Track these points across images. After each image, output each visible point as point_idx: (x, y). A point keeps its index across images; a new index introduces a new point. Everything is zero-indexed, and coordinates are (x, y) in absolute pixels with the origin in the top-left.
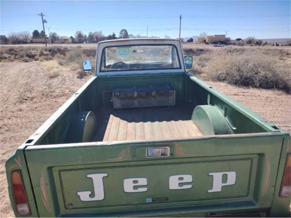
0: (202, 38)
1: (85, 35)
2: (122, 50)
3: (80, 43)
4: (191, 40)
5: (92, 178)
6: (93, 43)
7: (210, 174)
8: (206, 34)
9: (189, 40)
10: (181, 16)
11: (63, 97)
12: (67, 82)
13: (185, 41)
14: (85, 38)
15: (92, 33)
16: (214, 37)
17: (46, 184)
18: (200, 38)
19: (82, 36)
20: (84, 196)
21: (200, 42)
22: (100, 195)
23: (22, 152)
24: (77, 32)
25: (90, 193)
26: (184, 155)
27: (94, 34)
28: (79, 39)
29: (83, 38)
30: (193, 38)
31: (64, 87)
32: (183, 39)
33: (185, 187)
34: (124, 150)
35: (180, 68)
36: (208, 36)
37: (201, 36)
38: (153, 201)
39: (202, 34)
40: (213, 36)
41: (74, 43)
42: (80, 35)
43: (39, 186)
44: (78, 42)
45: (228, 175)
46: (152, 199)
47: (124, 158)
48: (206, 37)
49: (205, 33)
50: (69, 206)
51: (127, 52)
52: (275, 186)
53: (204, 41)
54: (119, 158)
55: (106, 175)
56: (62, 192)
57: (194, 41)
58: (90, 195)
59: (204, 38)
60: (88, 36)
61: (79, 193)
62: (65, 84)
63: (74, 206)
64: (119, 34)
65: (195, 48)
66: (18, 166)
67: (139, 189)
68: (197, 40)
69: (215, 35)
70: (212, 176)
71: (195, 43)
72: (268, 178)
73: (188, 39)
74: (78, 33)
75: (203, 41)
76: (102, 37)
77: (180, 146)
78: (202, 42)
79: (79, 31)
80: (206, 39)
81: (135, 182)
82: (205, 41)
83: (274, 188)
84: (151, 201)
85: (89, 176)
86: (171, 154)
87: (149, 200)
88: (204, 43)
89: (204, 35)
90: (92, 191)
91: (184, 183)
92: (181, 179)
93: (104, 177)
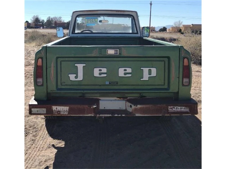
0: (177, 27)
1: (43, 20)
2: (90, 21)
3: (35, 28)
4: (164, 30)
5: (77, 66)
6: (51, 29)
7: (142, 68)
8: (182, 23)
9: (162, 29)
10: (151, 2)
11: (29, 66)
12: (32, 54)
13: (157, 30)
14: (43, 23)
15: (51, 18)
16: (192, 26)
17: (54, 67)
18: (174, 27)
19: (39, 21)
20: (72, 77)
21: (175, 32)
22: (80, 77)
23: (45, 48)
24: (34, 16)
25: (75, 75)
26: (126, 54)
27: (53, 19)
28: (35, 24)
29: (40, 22)
30: (166, 27)
31: (30, 58)
32: (154, 28)
33: (128, 75)
34: (95, 50)
35: (137, 33)
36: (183, 25)
37: (175, 24)
38: (110, 83)
39: (177, 22)
40: (190, 25)
41: (30, 28)
42: (37, 20)
43: (50, 67)
44: (34, 26)
45: (152, 70)
46: (109, 82)
47: (95, 55)
48: (181, 26)
49: (180, 22)
50: (63, 83)
51: (94, 22)
52: (179, 78)
54: (93, 54)
55: (85, 65)
56: (61, 74)
57: (167, 30)
58: (75, 77)
59: (179, 27)
60: (45, 21)
61: (69, 75)
62: (30, 57)
63: (66, 84)
64: (81, 20)
65: (168, 37)
66: (42, 55)
67: (102, 75)
68: (171, 30)
69: (192, 24)
70: (143, 70)
71: (168, 33)
72: (174, 72)
73: (160, 28)
74: (35, 18)
75: (178, 30)
76: (61, 22)
77: (124, 50)
78: (177, 32)
79: (36, 15)
80: (181, 28)
81: (100, 70)
82: (180, 31)
83: (178, 78)
84: (108, 84)
85: (76, 65)
86: (120, 54)
87: (107, 83)
88: (179, 33)
89: (179, 24)
90: (77, 74)
91: (127, 73)
92: (125, 70)
93: (84, 66)
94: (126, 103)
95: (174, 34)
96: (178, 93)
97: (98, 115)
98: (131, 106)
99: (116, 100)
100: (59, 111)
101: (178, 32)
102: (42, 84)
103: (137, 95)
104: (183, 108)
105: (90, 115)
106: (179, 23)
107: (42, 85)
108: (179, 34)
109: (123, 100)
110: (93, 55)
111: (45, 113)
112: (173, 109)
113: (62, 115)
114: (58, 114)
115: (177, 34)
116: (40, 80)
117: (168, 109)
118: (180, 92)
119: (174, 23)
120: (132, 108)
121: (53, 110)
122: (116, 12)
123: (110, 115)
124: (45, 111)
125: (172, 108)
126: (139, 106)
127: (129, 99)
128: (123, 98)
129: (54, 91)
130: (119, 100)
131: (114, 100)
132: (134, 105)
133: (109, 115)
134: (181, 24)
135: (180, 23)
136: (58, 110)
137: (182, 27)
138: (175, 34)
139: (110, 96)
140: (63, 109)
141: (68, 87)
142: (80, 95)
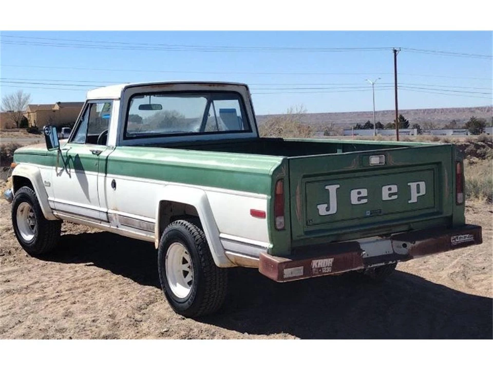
5: (328, 190)
8: (27, 98)
16: (57, 108)
17: (301, 194)
18: (5, 114)
22: (333, 210)
23: (288, 161)
25: (326, 205)
26: (394, 163)
33: (393, 197)
34: (355, 159)
35: (250, 131)
36: (31, 107)
37: (8, 103)
38: (371, 214)
39: (12, 98)
40: (54, 106)
43: (294, 195)
45: (420, 185)
46: (371, 211)
47: (355, 167)
48: (25, 109)
49: (23, 97)
50: (310, 222)
53: (20, 122)
54: (352, 166)
55: (338, 186)
56: (306, 206)
58: (327, 208)
59: (19, 112)
61: (318, 207)
63: (313, 222)
66: (283, 174)
67: (361, 200)
69: (59, 103)
70: (410, 186)
75: (17, 122)
78: (14, 127)
80: (26, 116)
81: (359, 193)
82: (23, 124)
85: (327, 187)
87: (368, 213)
88: (21, 130)
89: (20, 103)
90: (328, 202)
91: (392, 193)
92: (390, 189)
93: (338, 189)
94: (392, 242)
95: (6, 133)
96: (452, 217)
97: (369, 266)
98: (405, 246)
99: (377, 240)
100: (321, 268)
101: (18, 128)
102: (284, 225)
103: (405, 228)
104: (467, 235)
105: (359, 268)
106: (20, 99)
107: (283, 229)
108: (22, 134)
109: (386, 239)
110: (352, 168)
111: (302, 274)
112: (457, 240)
113: (325, 275)
114: (320, 273)
115: (16, 133)
116: (280, 220)
117: (450, 240)
118: (454, 216)
119: (4, 100)
120: (407, 247)
121: (313, 267)
122: (210, 86)
123: (383, 264)
124: (302, 271)
125: (454, 239)
126: (417, 243)
127: (393, 236)
128: (386, 236)
129: (302, 236)
130: (381, 240)
131: (374, 242)
132: (411, 243)
133: (381, 264)
134: (24, 102)
135: (22, 100)
136: (319, 266)
137: (29, 113)
138: (11, 133)
139: (370, 235)
140: (325, 264)
141: (317, 228)
142: (333, 239)
